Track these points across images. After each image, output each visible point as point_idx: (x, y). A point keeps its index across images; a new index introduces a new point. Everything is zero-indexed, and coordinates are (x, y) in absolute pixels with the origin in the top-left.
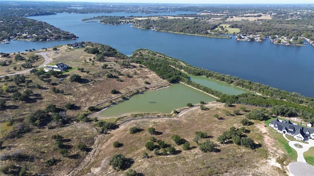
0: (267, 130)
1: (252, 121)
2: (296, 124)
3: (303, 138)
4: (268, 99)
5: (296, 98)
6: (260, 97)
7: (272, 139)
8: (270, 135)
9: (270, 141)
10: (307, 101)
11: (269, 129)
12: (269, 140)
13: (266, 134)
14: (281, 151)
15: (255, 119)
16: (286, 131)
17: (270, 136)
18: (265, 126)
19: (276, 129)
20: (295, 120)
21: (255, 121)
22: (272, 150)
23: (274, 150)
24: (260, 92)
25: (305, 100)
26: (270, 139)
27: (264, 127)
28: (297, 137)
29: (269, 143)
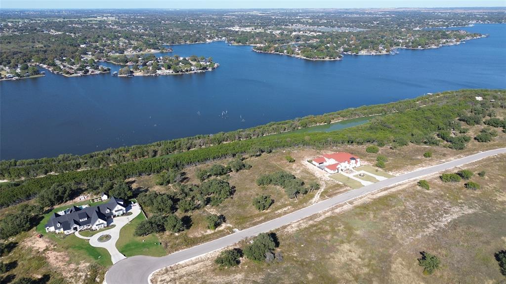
0: (47, 242)
1: (12, 239)
2: (87, 206)
3: (105, 222)
4: (24, 184)
5: (68, 163)
6: (8, 185)
7: (61, 253)
8: (55, 247)
9: (60, 258)
10: (86, 161)
11: (49, 238)
12: (57, 258)
13: (47, 249)
14: (84, 263)
15: (16, 233)
16: (78, 226)
17: (55, 249)
18: (41, 236)
19: (60, 232)
20: (82, 200)
21: (18, 236)
22: (70, 271)
23: (73, 269)
24: (4, 176)
25: (81, 160)
26: (59, 254)
27: (39, 239)
28: (97, 225)
29: (60, 263)
